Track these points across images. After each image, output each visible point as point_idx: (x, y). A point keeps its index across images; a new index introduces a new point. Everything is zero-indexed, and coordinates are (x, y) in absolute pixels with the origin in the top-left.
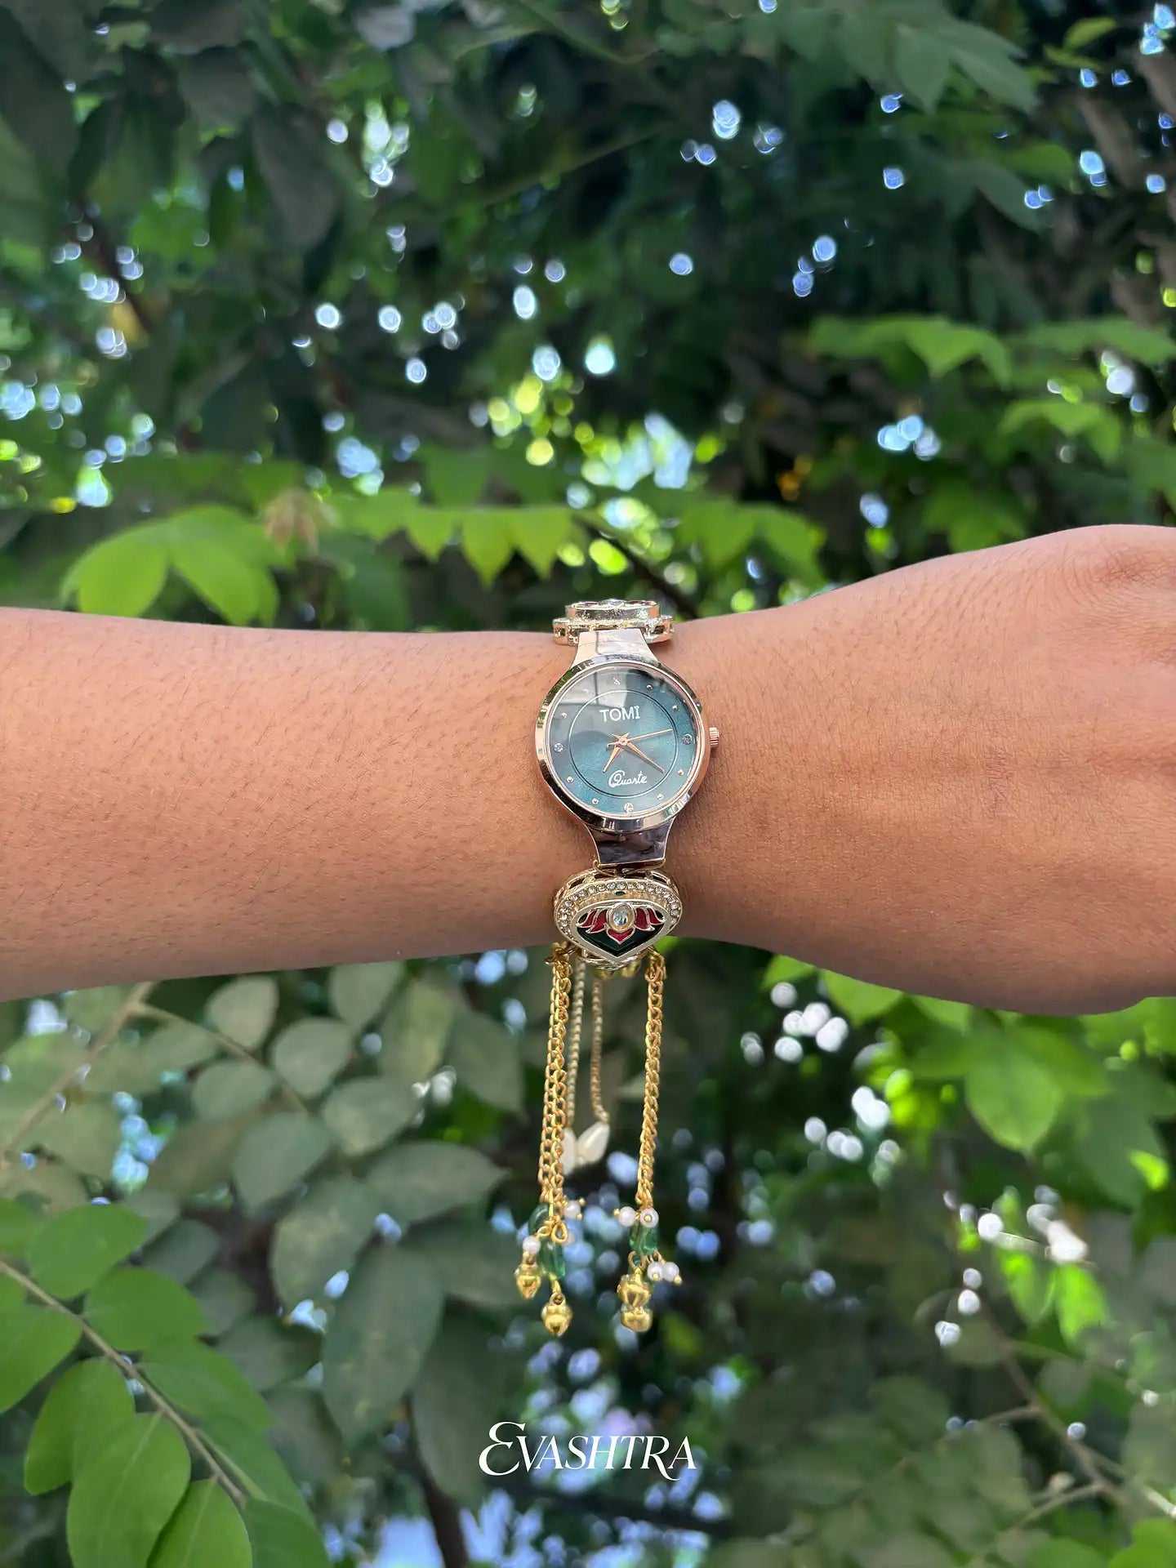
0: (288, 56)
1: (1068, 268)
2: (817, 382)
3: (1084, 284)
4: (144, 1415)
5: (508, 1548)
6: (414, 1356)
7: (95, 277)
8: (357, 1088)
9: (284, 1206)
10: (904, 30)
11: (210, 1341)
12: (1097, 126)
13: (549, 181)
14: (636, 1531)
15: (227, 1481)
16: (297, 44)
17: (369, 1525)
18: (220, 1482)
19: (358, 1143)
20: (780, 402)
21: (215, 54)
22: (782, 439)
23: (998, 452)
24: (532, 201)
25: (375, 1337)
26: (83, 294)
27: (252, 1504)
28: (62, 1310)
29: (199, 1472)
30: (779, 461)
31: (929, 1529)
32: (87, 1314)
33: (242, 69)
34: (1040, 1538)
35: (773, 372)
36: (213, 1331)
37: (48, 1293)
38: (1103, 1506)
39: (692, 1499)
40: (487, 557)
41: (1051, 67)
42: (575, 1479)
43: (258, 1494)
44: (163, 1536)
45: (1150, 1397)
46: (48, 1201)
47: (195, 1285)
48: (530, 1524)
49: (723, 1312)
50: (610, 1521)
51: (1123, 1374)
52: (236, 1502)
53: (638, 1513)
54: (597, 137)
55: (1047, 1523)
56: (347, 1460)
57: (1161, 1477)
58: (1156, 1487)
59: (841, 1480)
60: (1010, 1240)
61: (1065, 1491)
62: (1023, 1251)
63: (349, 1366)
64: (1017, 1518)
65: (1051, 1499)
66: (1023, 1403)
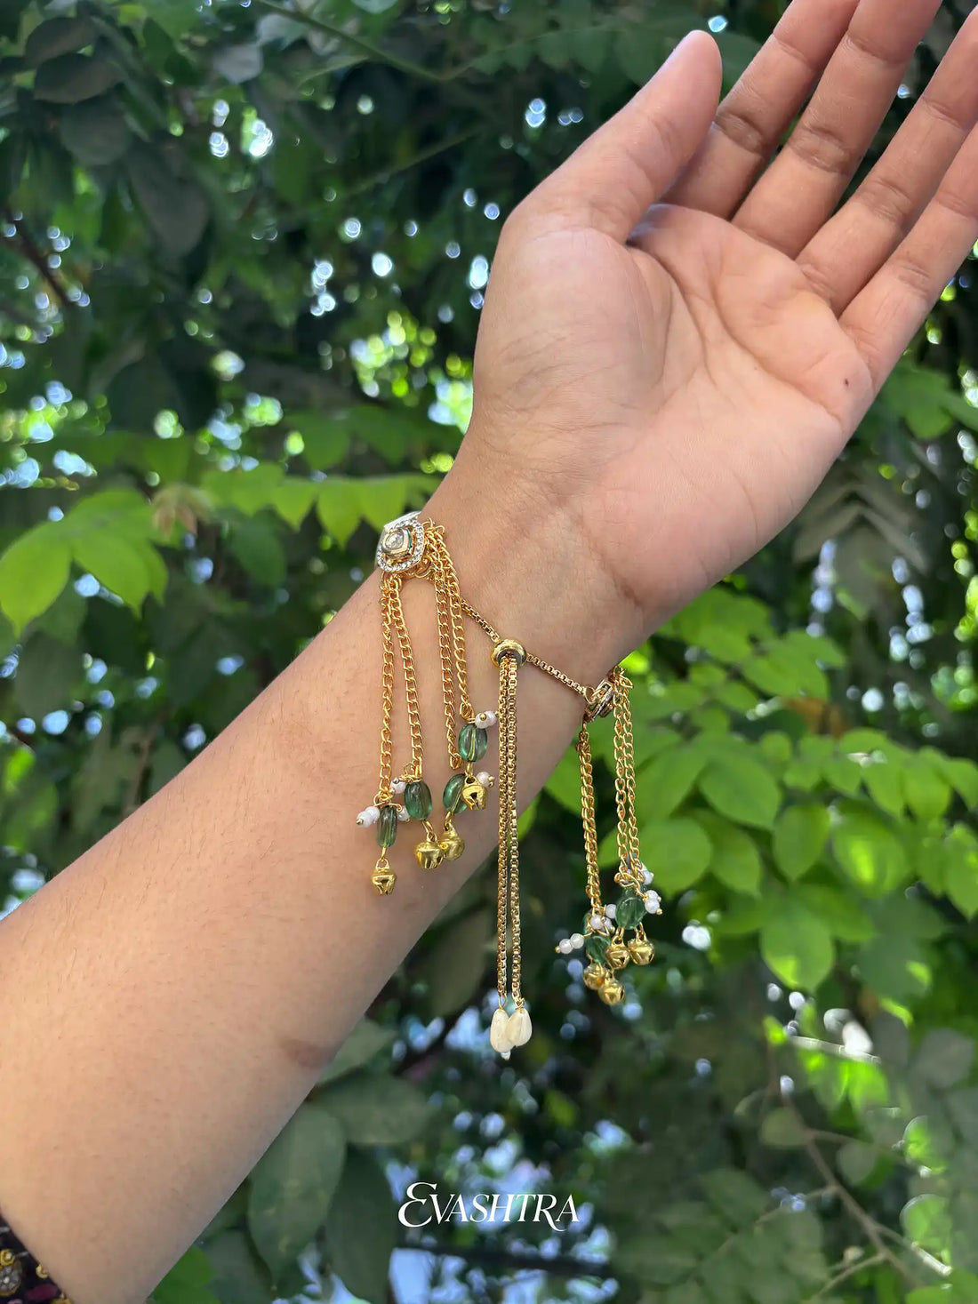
0: (159, 92)
25: (291, 1186)
33: (117, 114)
45: (925, 1171)
51: (902, 1152)
54: (428, 138)
56: (274, 1288)
57: (935, 1242)
58: (930, 1251)
59: (680, 1261)
60: (810, 1043)
61: (856, 1262)
62: (822, 1051)
63: (271, 1212)
64: (816, 1288)
65: (845, 1269)
66: (823, 1184)
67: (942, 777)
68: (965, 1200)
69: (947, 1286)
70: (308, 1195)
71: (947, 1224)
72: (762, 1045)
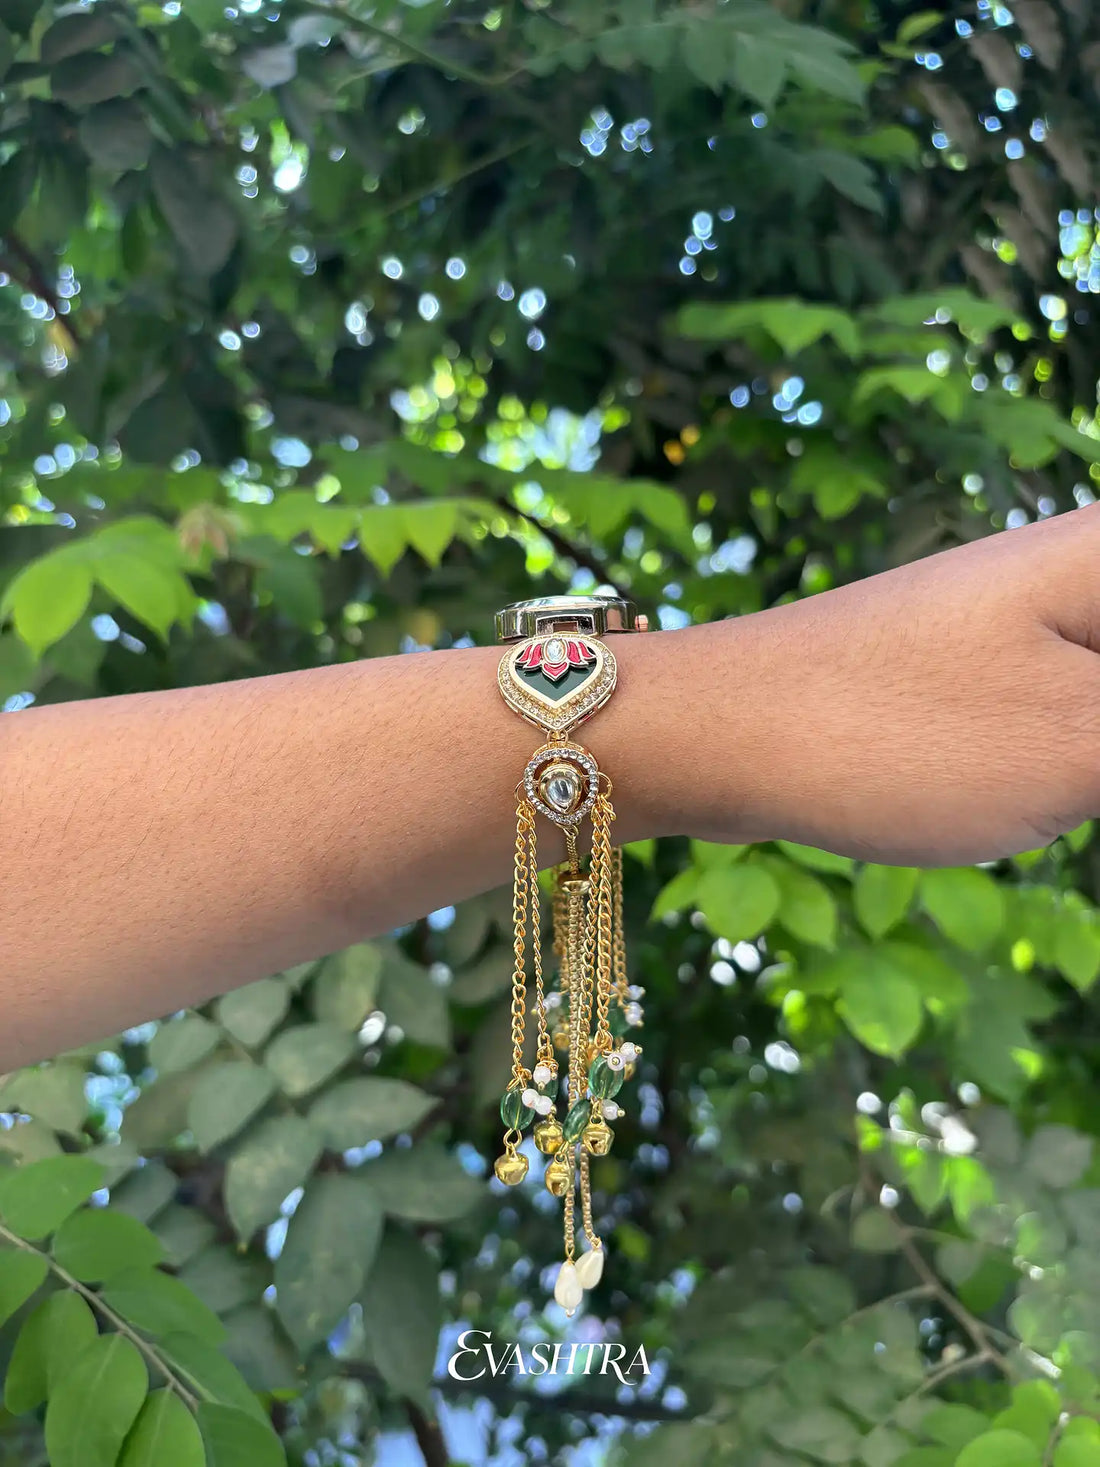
0: (183, 99)
1: (924, 237)
2: (696, 361)
3: (938, 254)
4: (105, 1336)
5: (492, 1448)
6: (358, 1272)
7: (34, 298)
8: (297, 1035)
9: (231, 1146)
10: (744, 38)
11: (168, 1270)
12: (938, 106)
13: (442, 188)
14: (612, 1425)
15: (181, 1388)
16: (190, 87)
17: (363, 1437)
18: (175, 1389)
19: (298, 1084)
20: (663, 381)
21: (114, 105)
22: (667, 415)
23: (859, 418)
24: (430, 206)
25: (321, 1258)
26: (24, 314)
27: (205, 1407)
28: (31, 1250)
29: (156, 1383)
30: (667, 434)
31: (837, 1405)
32: (53, 1252)
33: (139, 118)
34: (935, 1405)
35: (654, 353)
36: (175, 1261)
37: (16, 1236)
38: (995, 1374)
39: (661, 1393)
40: (383, 552)
41: (888, 59)
42: (552, 1380)
43: (209, 1397)
44: (127, 1441)
45: (1035, 1272)
46: (19, 1156)
47: (157, 1223)
48: (511, 1428)
49: (672, 1218)
50: (585, 1419)
51: (1009, 1252)
52: (189, 1406)
53: (611, 1408)
54: (478, 150)
55: (942, 1392)
56: (301, 1368)
57: (1045, 1343)
58: (1041, 1353)
59: (757, 1365)
60: (905, 1137)
61: (956, 1361)
63: (300, 1284)
64: (912, 1389)
65: (943, 1369)
66: (920, 1283)
68: (1078, 1299)
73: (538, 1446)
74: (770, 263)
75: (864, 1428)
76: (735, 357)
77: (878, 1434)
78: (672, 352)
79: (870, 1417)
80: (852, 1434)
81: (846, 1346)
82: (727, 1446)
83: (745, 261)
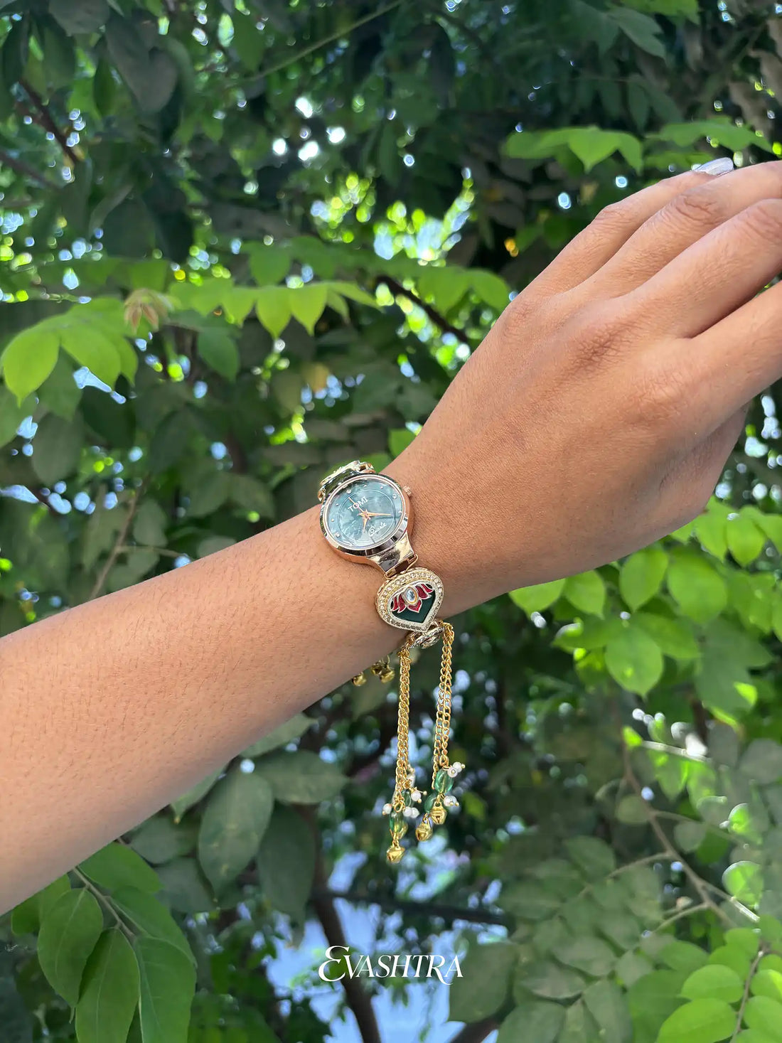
1: (704, 75)
2: (525, 176)
3: (713, 86)
5: (380, 937)
14: (460, 924)
20: (501, 190)
22: (504, 217)
31: (601, 935)
34: (670, 940)
42: (421, 893)
48: (394, 921)
56: (216, 900)
57: (749, 897)
58: (745, 904)
59: (547, 903)
60: (658, 746)
61: (685, 908)
62: (668, 753)
63: (215, 845)
64: (654, 926)
65: (676, 913)
66: (663, 850)
67: (758, 528)
68: (775, 867)
69: (757, 930)
70: (244, 835)
71: (760, 884)
72: (620, 746)
73: (412, 934)
74: (584, 97)
75: (619, 952)
76: (553, 171)
77: (629, 956)
78: (506, 168)
79: (623, 945)
80: (611, 955)
81: (609, 894)
82: (524, 959)
83: (564, 97)
